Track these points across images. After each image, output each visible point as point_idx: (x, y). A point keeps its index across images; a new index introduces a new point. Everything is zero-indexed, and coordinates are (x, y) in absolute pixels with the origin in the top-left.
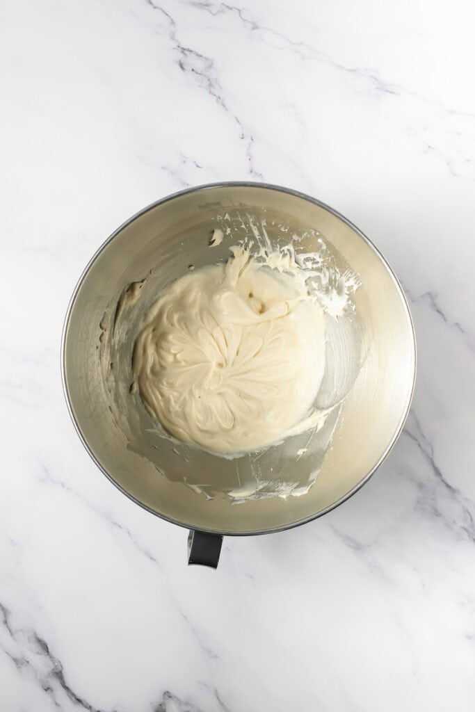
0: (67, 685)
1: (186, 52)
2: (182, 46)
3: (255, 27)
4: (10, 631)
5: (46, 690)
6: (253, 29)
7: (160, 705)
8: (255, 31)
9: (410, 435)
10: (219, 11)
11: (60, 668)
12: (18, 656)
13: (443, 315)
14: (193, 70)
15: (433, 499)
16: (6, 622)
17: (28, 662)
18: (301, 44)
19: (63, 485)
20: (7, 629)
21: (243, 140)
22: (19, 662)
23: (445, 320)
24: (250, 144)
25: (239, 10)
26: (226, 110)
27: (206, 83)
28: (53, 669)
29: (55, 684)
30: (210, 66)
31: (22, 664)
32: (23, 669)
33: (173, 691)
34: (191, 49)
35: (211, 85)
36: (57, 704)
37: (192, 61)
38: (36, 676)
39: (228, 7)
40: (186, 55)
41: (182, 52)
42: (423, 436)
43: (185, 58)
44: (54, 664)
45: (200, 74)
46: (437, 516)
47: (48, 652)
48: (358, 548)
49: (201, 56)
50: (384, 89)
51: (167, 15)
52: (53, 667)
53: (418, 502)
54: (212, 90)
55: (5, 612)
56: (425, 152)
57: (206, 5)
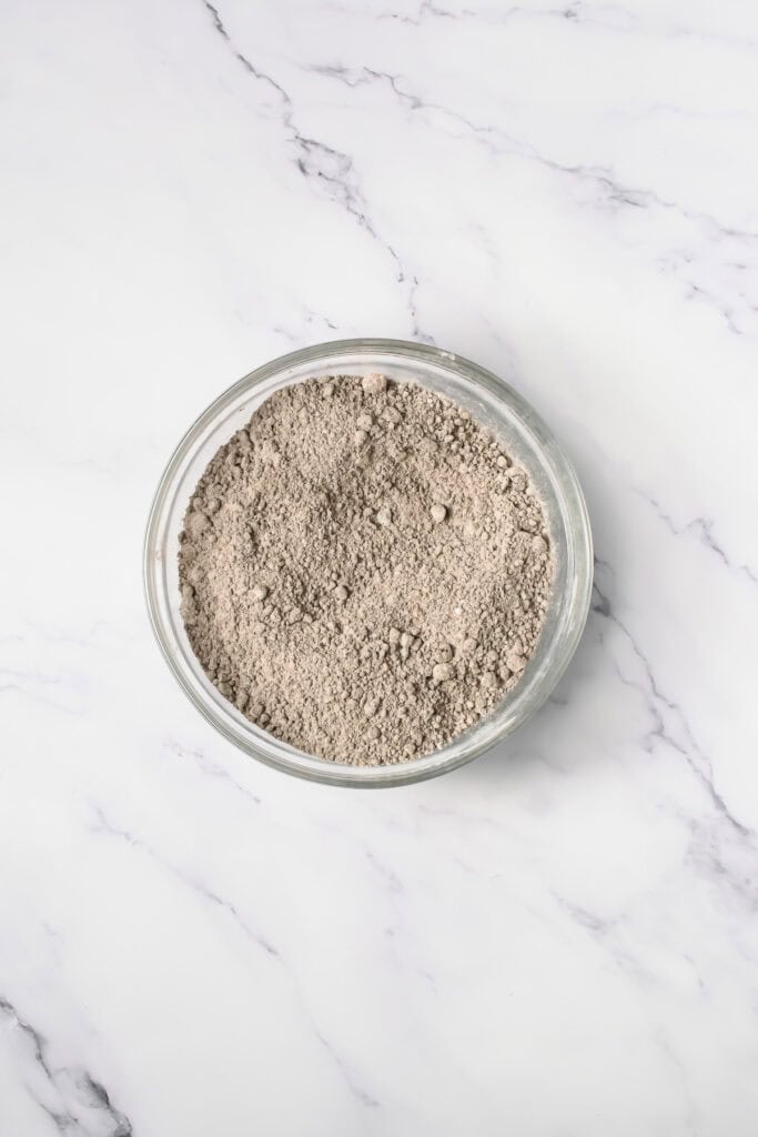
1: (309, 146)
2: (302, 136)
3: (417, 104)
4: (47, 1071)
6: (414, 107)
8: (417, 111)
9: (675, 745)
10: (360, 80)
11: (128, 1129)
12: (60, 1111)
13: (723, 554)
14: (320, 174)
15: (713, 847)
16: (40, 1057)
17: (76, 1120)
18: (490, 129)
19: (127, 836)
20: (41, 1067)
21: (401, 283)
22: (61, 1120)
23: (726, 562)
25: (392, 78)
26: (375, 236)
27: (341, 194)
28: (116, 1131)
30: (348, 168)
31: (67, 1123)
32: (69, 1131)
34: (317, 140)
35: (349, 197)
37: (316, 159)
39: (374, 73)
40: (308, 150)
41: (304, 146)
42: (695, 746)
43: (307, 155)
44: (118, 1122)
45: (332, 180)
46: (720, 872)
47: (108, 1103)
48: (597, 926)
49: (333, 152)
50: (623, 198)
51: (278, 87)
52: (114, 1126)
53: (690, 852)
54: (351, 207)
55: (38, 1040)
56: (690, 297)
57: (338, 71)
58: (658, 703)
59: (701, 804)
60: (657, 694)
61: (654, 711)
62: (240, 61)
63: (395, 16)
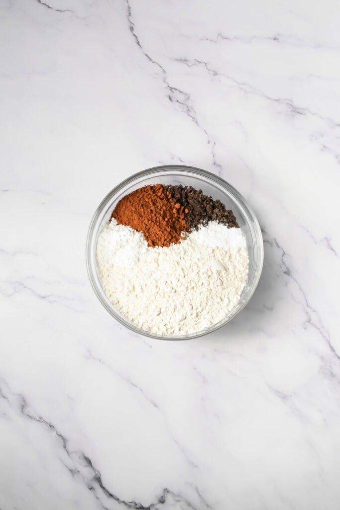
0: (103, 486)
1: (173, 90)
2: (170, 86)
4: (68, 452)
5: (90, 489)
6: (214, 75)
7: (162, 497)
8: (215, 77)
9: (315, 327)
10: (193, 64)
11: (99, 475)
12: (73, 468)
13: (334, 251)
14: (177, 101)
15: (330, 366)
16: (65, 447)
17: (79, 472)
18: (244, 84)
19: (100, 361)
20: (65, 451)
21: (209, 144)
22: (73, 472)
23: (336, 254)
24: (213, 147)
25: (206, 64)
26: (199, 125)
27: (186, 109)
28: (94, 476)
29: (96, 485)
30: (188, 99)
31: (75, 473)
32: (76, 476)
33: (170, 488)
34: (176, 88)
35: (188, 110)
36: (97, 498)
37: (177, 96)
38: (84, 481)
39: (198, 62)
40: (173, 91)
41: (171, 90)
42: (323, 327)
43: (172, 94)
44: (95, 472)
45: (182, 103)
46: (333, 377)
47: (91, 465)
48: (284, 397)
49: (182, 92)
50: (296, 111)
51: (160, 66)
52: (94, 474)
53: (321, 368)
54: (190, 113)
55: (64, 440)
56: (322, 150)
57: (185, 61)
58: (309, 310)
59: (325, 349)
60: (308, 306)
61: (307, 313)
62: (146, 57)
63: (207, 39)
